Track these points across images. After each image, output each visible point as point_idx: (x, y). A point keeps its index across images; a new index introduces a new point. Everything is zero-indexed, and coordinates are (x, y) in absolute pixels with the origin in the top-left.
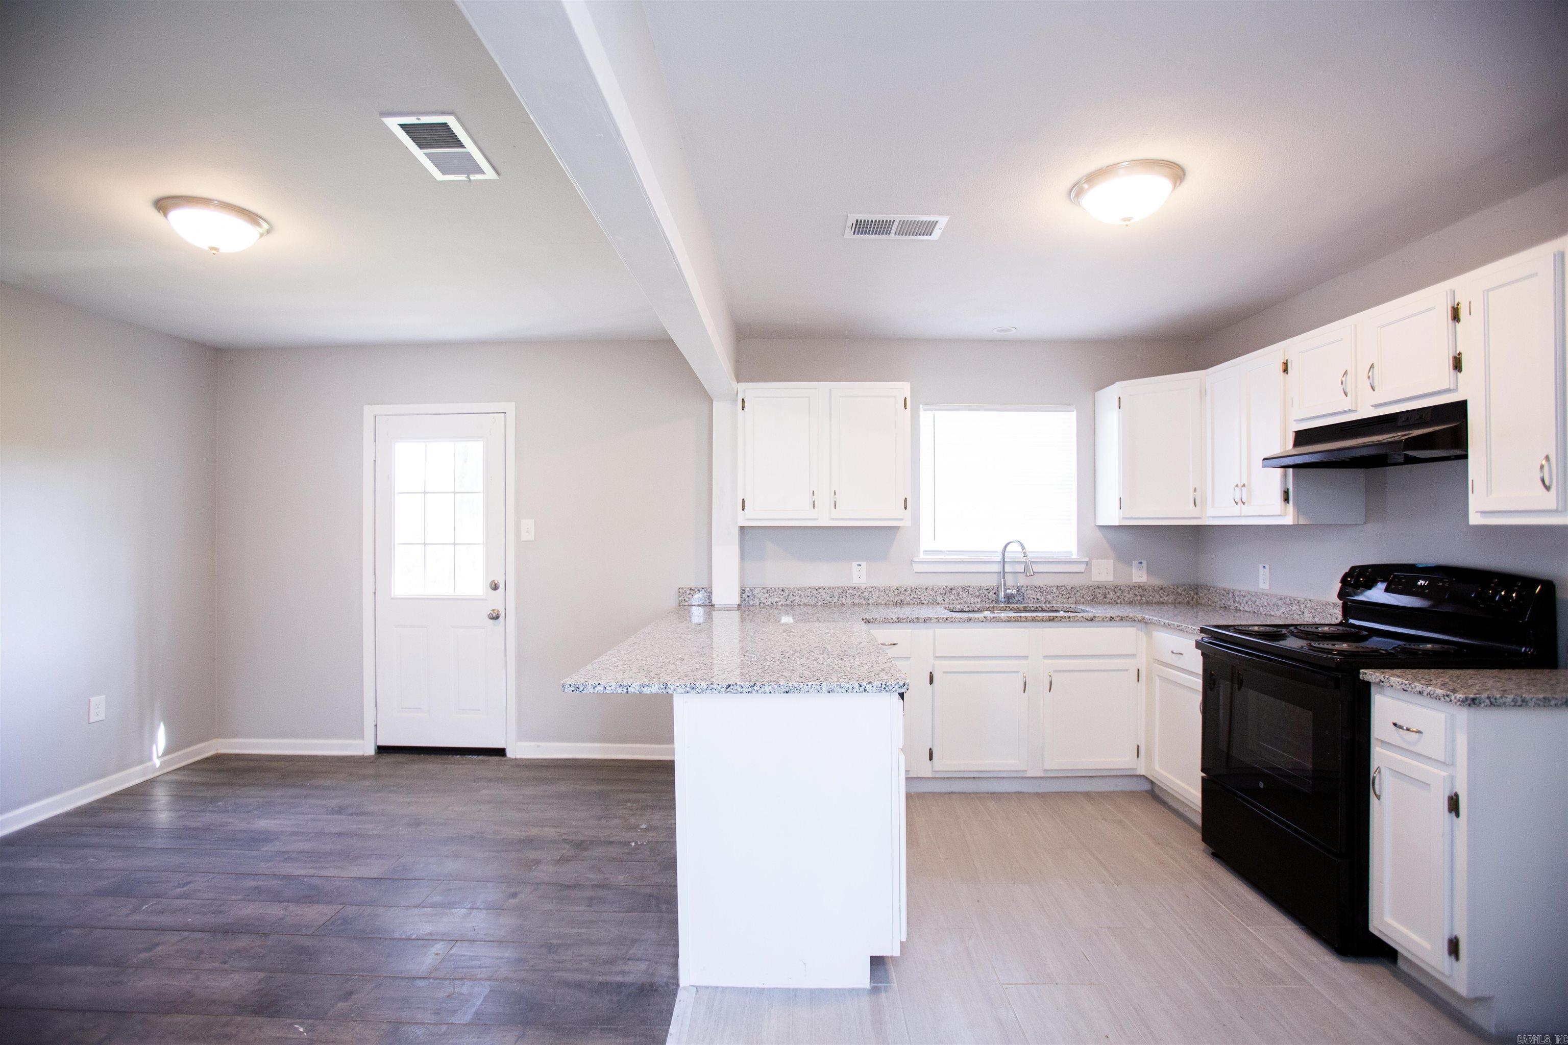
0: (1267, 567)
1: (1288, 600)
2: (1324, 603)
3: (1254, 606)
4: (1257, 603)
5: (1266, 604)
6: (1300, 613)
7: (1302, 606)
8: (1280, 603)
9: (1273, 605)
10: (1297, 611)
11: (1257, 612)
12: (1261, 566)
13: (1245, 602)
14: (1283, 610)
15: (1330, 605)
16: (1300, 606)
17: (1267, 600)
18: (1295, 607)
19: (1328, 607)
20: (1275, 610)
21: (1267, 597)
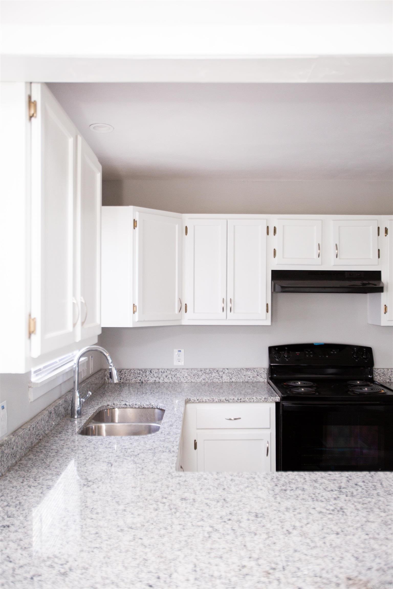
0: (182, 351)
1: (208, 371)
2: (239, 369)
3: (174, 378)
4: (178, 375)
5: (186, 375)
6: (219, 377)
7: (221, 373)
8: (200, 373)
9: (194, 375)
10: (216, 377)
11: (177, 382)
12: (176, 351)
13: (165, 377)
14: (203, 377)
15: (243, 370)
16: (219, 373)
17: (188, 372)
18: (214, 374)
19: (242, 371)
20: (196, 378)
21: (187, 371)
